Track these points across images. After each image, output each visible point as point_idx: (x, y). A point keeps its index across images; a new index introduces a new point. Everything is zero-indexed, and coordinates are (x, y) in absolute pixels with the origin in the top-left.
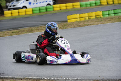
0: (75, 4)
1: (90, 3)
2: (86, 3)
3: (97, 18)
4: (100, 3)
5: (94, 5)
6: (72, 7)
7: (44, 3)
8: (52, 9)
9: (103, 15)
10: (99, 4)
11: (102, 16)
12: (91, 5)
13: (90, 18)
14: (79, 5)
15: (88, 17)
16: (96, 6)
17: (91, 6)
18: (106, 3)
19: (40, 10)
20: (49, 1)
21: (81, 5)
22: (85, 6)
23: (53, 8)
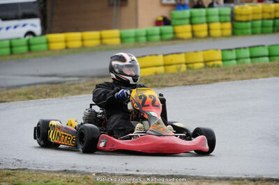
0: (106, 33)
1: (147, 32)
2: (136, 33)
3: (209, 67)
4: (174, 33)
5: (157, 37)
6: (97, 42)
7: (18, 29)
8: (44, 46)
9: (223, 60)
10: (171, 36)
11: (220, 63)
12: (149, 38)
13: (191, 66)
14: (116, 37)
15: (186, 64)
16: (162, 40)
17: (148, 40)
18: (189, 35)
19: (11, 47)
20: (33, 25)
21: (122, 38)
22: (133, 40)
23: (48, 42)
